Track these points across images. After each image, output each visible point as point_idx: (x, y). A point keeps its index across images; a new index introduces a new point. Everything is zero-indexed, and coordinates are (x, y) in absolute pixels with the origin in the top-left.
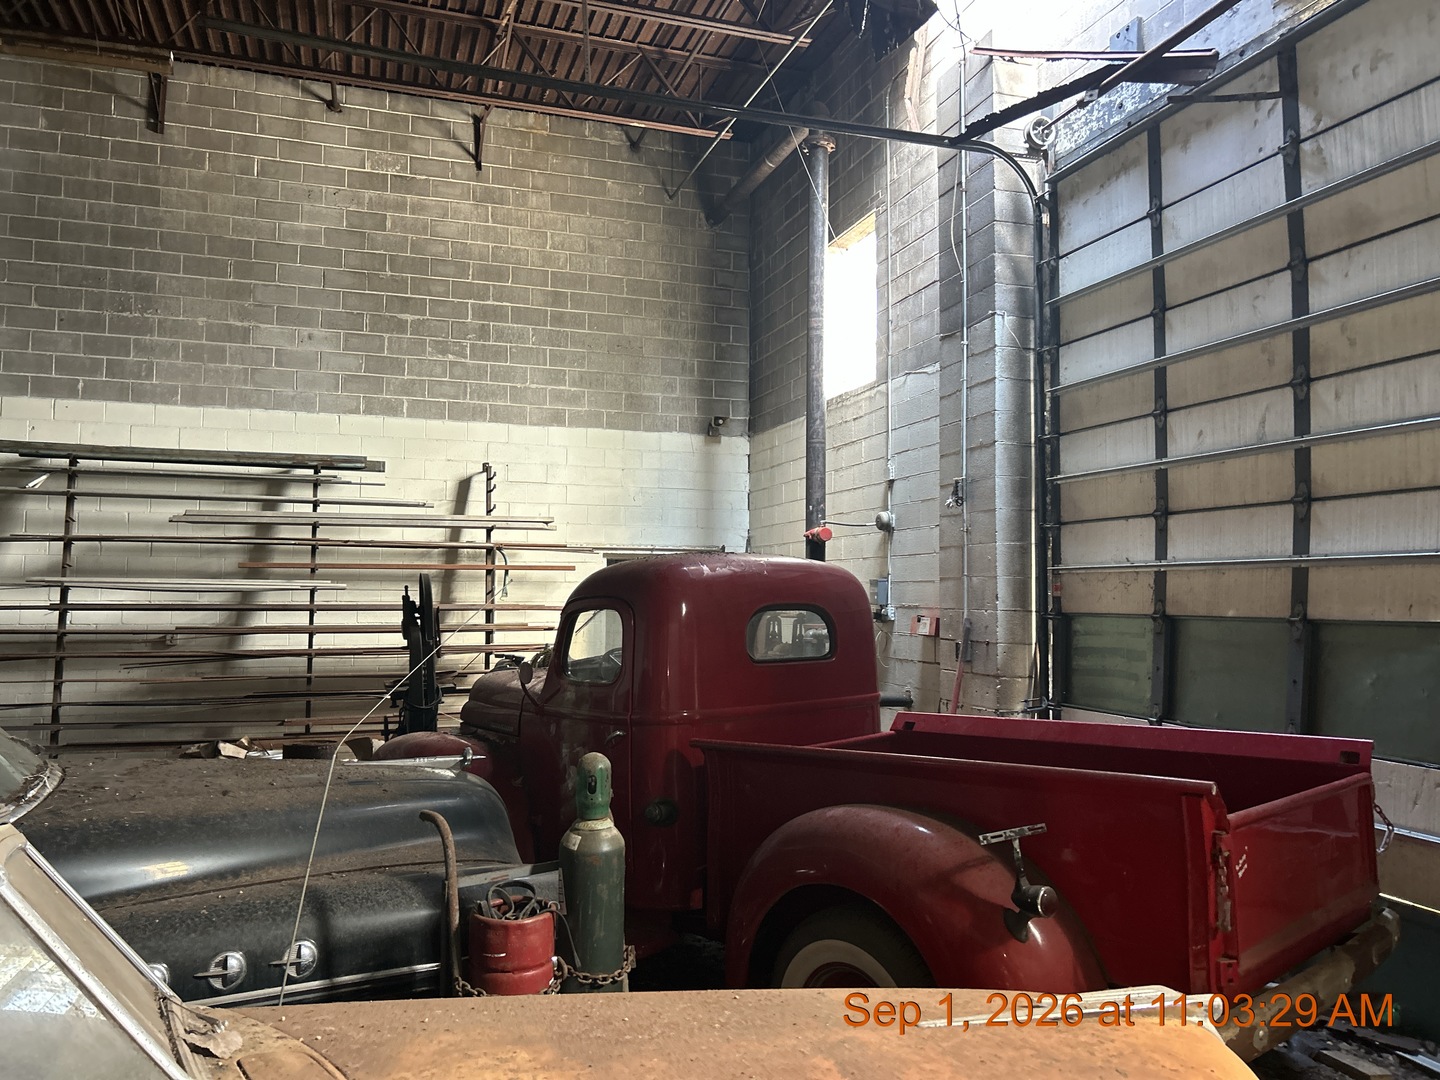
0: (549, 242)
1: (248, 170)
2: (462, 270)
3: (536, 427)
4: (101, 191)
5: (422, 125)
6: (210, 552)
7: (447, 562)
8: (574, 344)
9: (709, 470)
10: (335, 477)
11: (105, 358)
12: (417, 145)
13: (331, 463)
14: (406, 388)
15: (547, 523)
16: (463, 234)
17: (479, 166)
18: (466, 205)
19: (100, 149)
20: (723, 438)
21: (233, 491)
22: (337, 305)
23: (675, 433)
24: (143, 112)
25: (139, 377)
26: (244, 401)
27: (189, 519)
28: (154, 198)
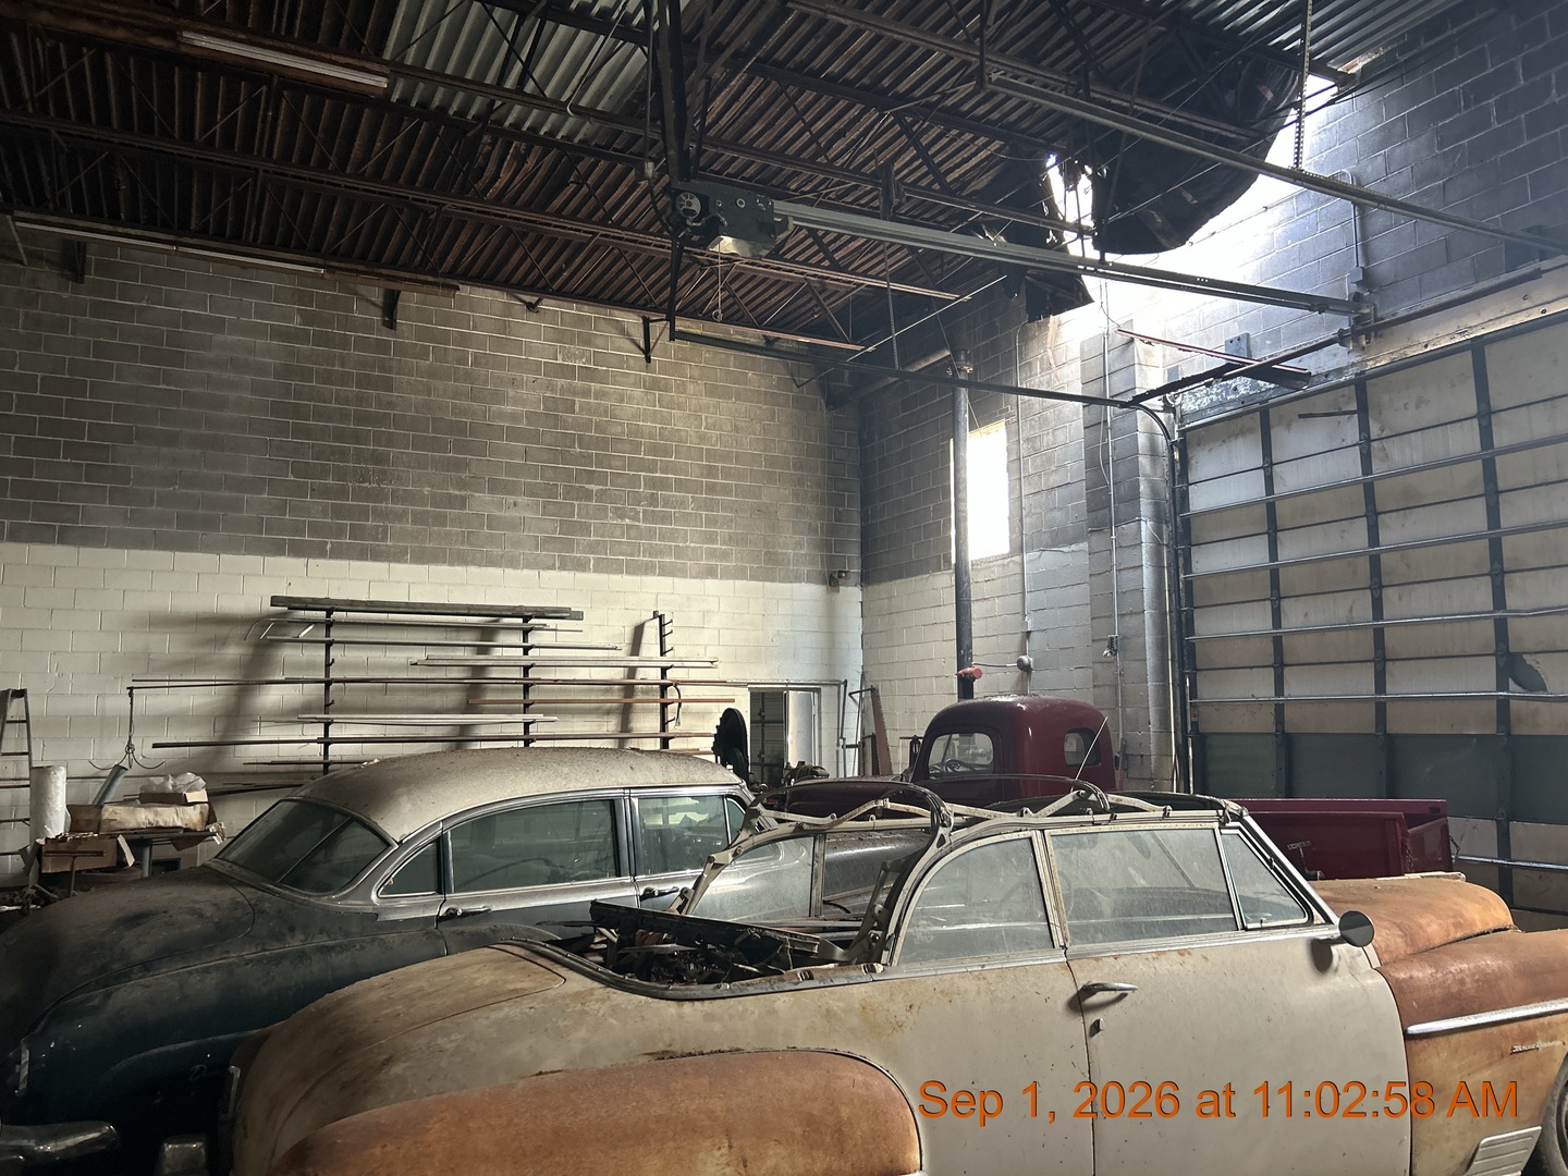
0: (704, 424)
1: (463, 361)
2: (636, 448)
3: (695, 581)
4: (344, 379)
5: (602, 324)
6: (435, 690)
7: (626, 697)
8: (724, 509)
9: (831, 617)
10: (545, 625)
11: (349, 522)
12: (599, 341)
13: (542, 613)
14: (593, 548)
15: (712, 662)
16: (636, 416)
17: (648, 360)
18: (638, 392)
19: (344, 343)
20: (841, 588)
21: (453, 638)
22: (536, 478)
23: (803, 584)
24: (380, 311)
25: (377, 539)
26: (462, 559)
27: (430, 664)
28: (388, 385)
